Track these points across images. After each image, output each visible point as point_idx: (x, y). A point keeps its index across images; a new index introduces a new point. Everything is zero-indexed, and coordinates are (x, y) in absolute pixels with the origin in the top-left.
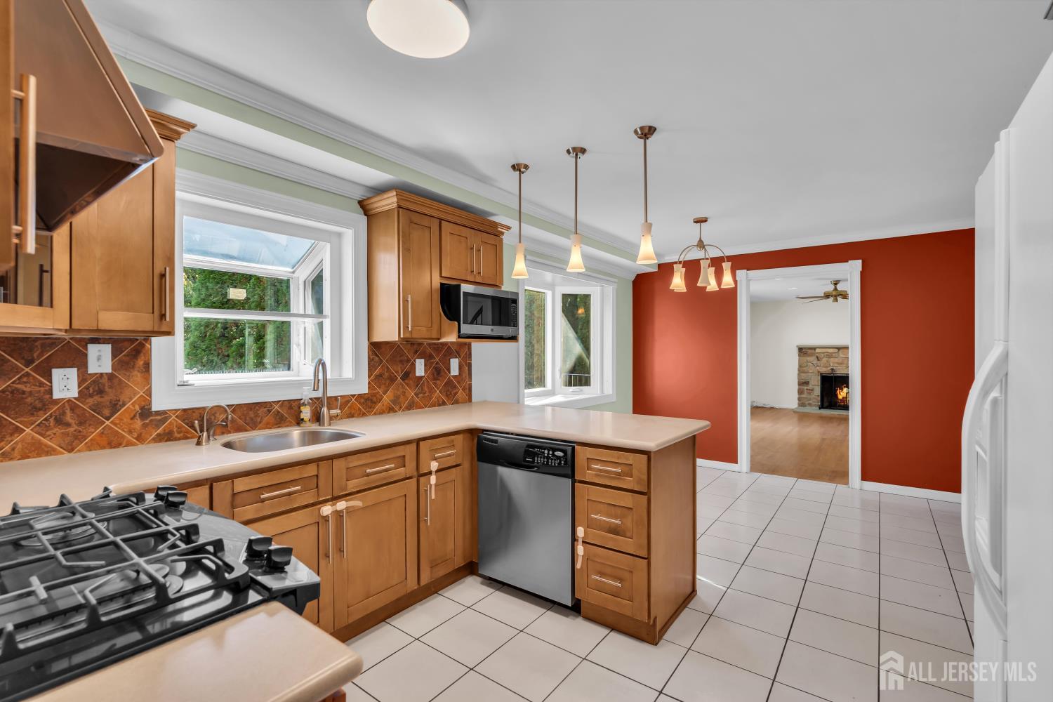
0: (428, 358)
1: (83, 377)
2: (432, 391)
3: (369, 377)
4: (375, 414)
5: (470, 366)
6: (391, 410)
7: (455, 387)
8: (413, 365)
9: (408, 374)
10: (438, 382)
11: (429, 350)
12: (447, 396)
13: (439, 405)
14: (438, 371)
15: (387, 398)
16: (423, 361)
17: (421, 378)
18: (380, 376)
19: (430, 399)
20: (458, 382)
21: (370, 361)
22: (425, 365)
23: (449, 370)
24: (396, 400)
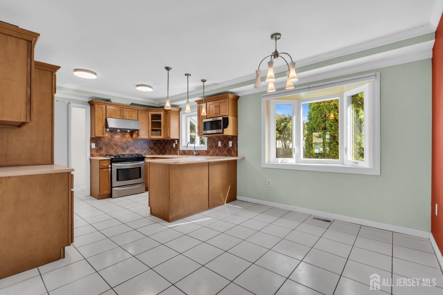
0: (222, 141)
1: (175, 144)
2: (223, 151)
3: (208, 146)
4: (209, 156)
5: (237, 144)
6: (212, 155)
7: (231, 151)
8: (218, 143)
9: (217, 146)
10: (225, 149)
11: (223, 139)
12: (228, 153)
13: (226, 156)
14: (225, 145)
15: (211, 152)
16: (220, 142)
17: (220, 147)
18: (210, 146)
19: (223, 153)
20: (232, 149)
21: (208, 142)
22: (221, 143)
23: (229, 145)
24: (214, 153)
